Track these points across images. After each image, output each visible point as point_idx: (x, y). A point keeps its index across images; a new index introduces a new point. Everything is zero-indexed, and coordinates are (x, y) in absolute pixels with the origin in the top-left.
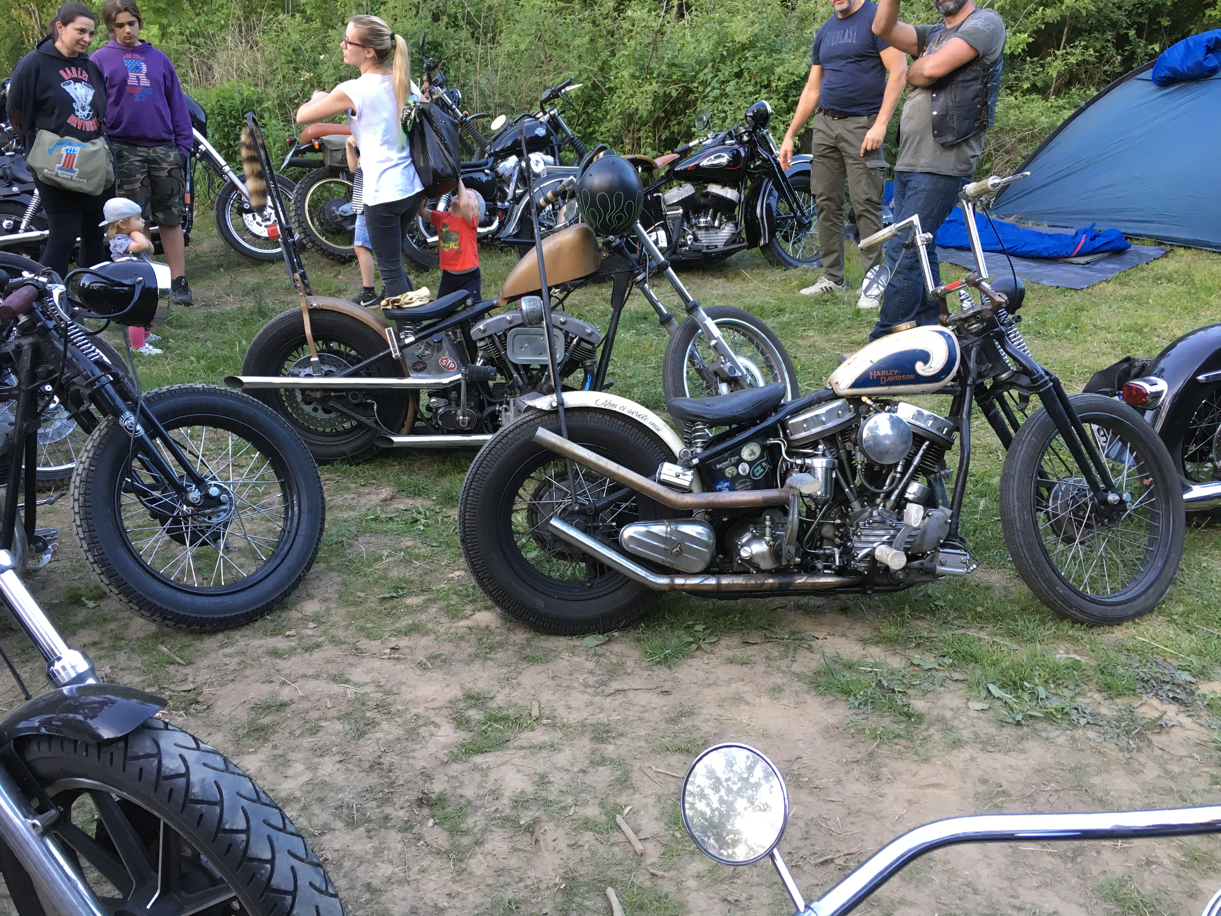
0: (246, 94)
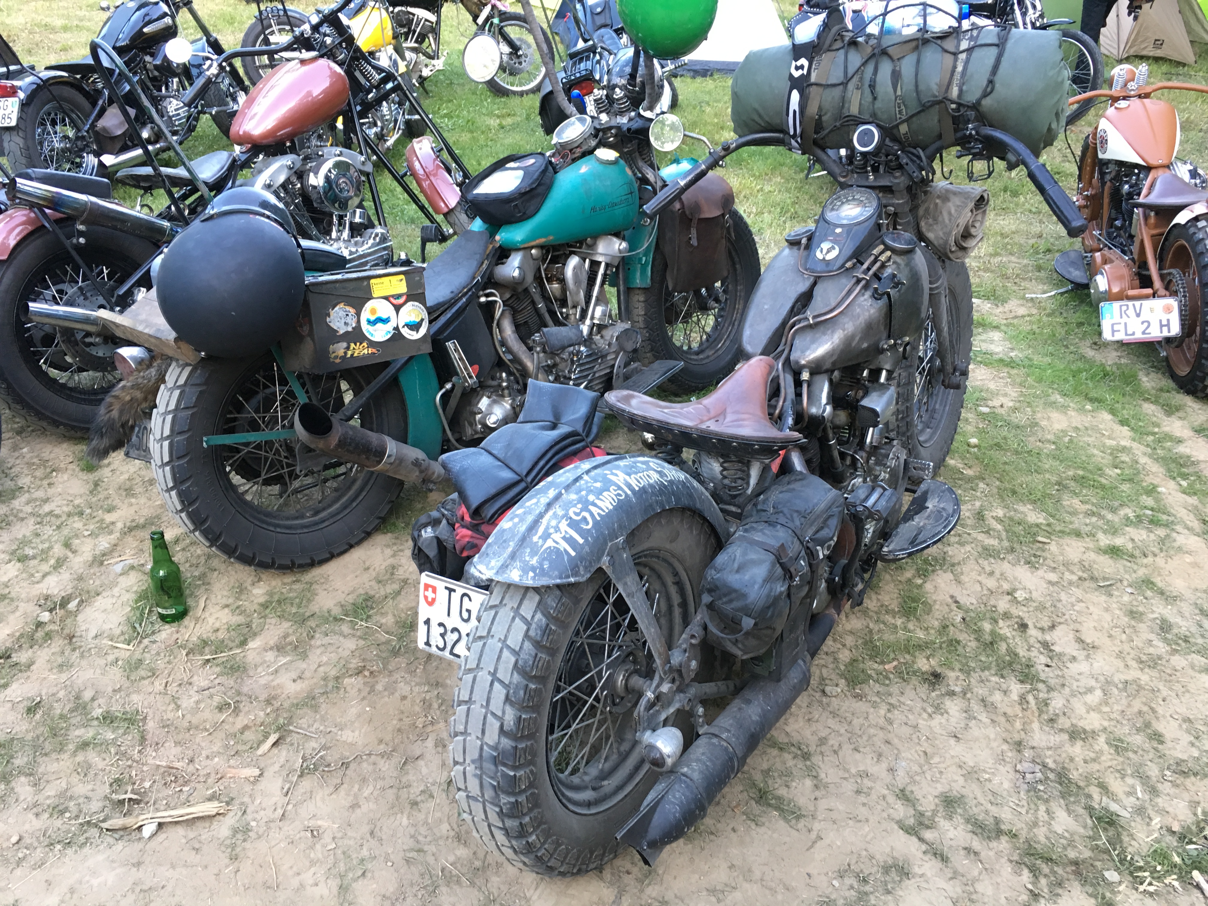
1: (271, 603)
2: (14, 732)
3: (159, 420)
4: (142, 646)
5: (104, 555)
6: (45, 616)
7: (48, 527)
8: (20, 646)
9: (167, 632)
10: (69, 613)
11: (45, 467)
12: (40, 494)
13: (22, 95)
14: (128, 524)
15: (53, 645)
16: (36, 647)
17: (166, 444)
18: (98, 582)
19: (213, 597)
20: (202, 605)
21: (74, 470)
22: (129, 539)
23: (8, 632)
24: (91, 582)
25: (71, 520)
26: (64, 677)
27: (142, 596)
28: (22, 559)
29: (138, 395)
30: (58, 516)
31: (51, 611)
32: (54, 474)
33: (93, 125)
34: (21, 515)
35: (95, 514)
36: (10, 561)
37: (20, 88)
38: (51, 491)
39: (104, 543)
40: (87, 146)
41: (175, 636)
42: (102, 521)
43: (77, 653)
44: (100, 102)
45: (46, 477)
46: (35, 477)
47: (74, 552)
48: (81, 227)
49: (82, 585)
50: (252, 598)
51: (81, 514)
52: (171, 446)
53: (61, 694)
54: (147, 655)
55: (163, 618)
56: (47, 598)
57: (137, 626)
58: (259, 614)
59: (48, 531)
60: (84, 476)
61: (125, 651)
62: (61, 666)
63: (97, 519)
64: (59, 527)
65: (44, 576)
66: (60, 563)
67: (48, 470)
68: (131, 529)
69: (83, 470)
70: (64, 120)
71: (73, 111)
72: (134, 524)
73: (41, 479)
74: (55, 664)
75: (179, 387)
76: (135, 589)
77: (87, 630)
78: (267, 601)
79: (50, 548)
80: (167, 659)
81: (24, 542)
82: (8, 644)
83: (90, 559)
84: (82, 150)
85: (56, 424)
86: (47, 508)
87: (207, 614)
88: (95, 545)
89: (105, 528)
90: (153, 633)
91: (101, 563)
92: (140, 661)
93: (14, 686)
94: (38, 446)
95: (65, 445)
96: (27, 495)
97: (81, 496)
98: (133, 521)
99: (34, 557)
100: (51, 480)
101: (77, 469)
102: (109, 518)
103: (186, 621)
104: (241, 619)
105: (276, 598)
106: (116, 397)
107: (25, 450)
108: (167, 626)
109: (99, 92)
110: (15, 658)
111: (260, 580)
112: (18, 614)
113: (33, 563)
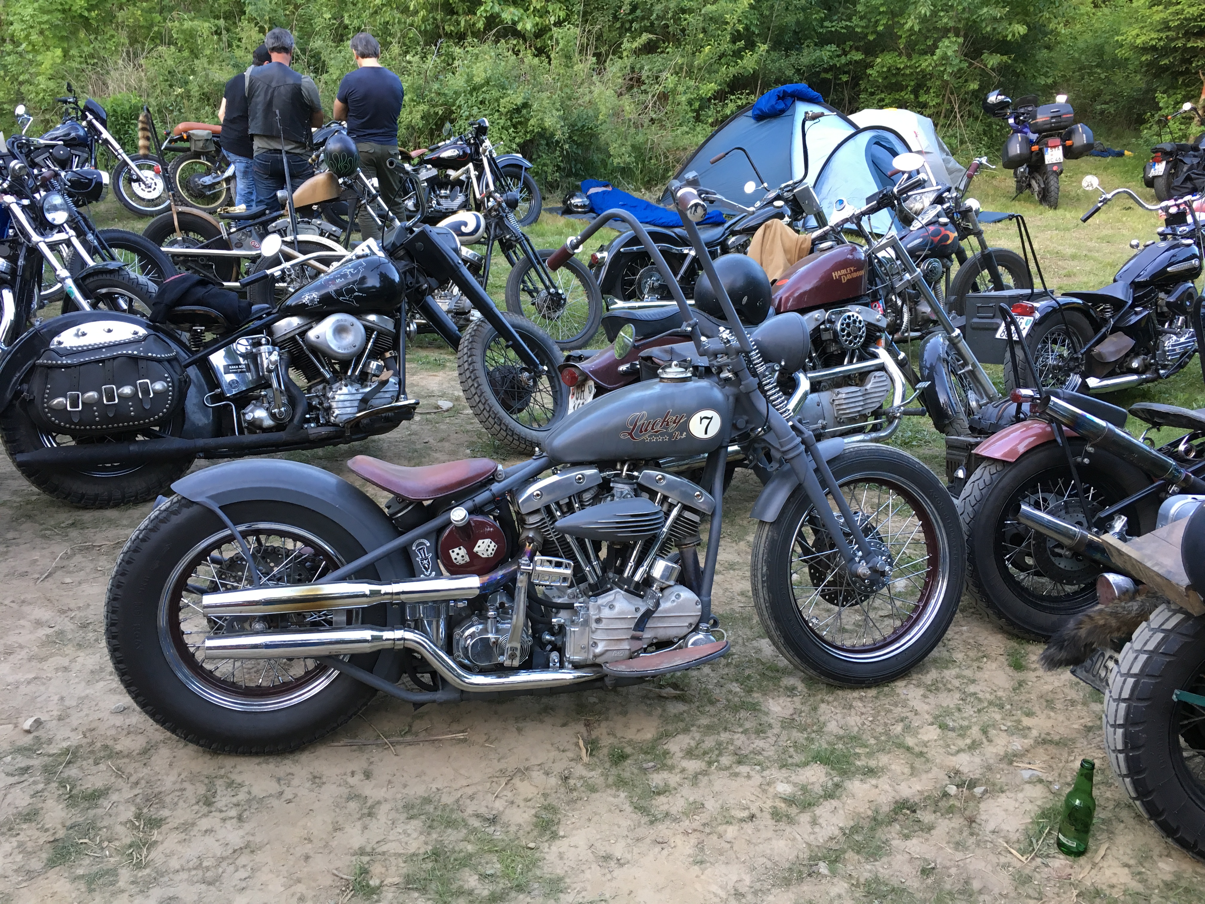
0: (133, 101)
1: (1178, 887)
2: (907, 883)
3: (1131, 656)
4: (1034, 864)
5: (1015, 756)
6: (952, 790)
7: (969, 707)
8: (925, 806)
9: (1060, 862)
10: (973, 796)
11: (979, 650)
12: (968, 673)
13: (1037, 315)
14: (1043, 736)
15: (954, 820)
16: (939, 814)
17: (1131, 681)
18: (1003, 780)
19: (1114, 848)
20: (1102, 852)
21: (1003, 663)
22: (1040, 750)
23: (919, 788)
24: (998, 776)
25: (992, 709)
26: (959, 855)
27: (1044, 814)
28: (943, 727)
29: (1114, 623)
30: (980, 700)
31: (958, 786)
32: (985, 660)
33: (1090, 350)
34: (949, 686)
35: (1014, 712)
36: (932, 724)
37: (1037, 309)
38: (979, 675)
39: (1018, 744)
40: (1078, 366)
41: (1068, 870)
42: (1019, 721)
43: (973, 839)
44: (1104, 330)
45: (977, 660)
46: (968, 656)
47: (990, 741)
48: (1090, 449)
49: (989, 775)
50: (1157, 871)
51: (1001, 707)
52: (1136, 684)
53: (953, 871)
54: (1038, 876)
55: (1060, 845)
56: (957, 772)
57: (1034, 841)
58: (1161, 891)
59: (969, 711)
60: (1010, 671)
61: (1018, 860)
62: (958, 844)
63: (1015, 718)
64: (979, 711)
65: (958, 752)
66: (974, 746)
67: (980, 654)
68: (1044, 742)
69: (1010, 666)
70: (1064, 341)
71: (1074, 333)
72: (1049, 738)
73: (972, 660)
74: (953, 840)
75: (1163, 631)
76: (1039, 803)
77: (987, 821)
78: (1172, 883)
79: (969, 727)
80: (1056, 890)
81: (948, 712)
82: (917, 800)
83: (1002, 753)
84: (1071, 370)
85: (1000, 615)
86: (972, 689)
87: (1105, 864)
88: (1009, 742)
89: (1021, 731)
90: (1048, 856)
91: (1011, 763)
92: (1030, 878)
93: (915, 841)
94: (976, 629)
95: (999, 636)
96: (957, 670)
97: (1004, 690)
98: (1048, 734)
99: (953, 730)
100: (981, 665)
101: (1006, 663)
102: (1027, 721)
103: (1083, 860)
104: (1139, 887)
105: (1184, 884)
106: (1090, 617)
107: (965, 628)
108: (1062, 856)
109: (1106, 321)
110: (919, 814)
111: (1168, 855)
112: (930, 776)
113: (951, 734)
